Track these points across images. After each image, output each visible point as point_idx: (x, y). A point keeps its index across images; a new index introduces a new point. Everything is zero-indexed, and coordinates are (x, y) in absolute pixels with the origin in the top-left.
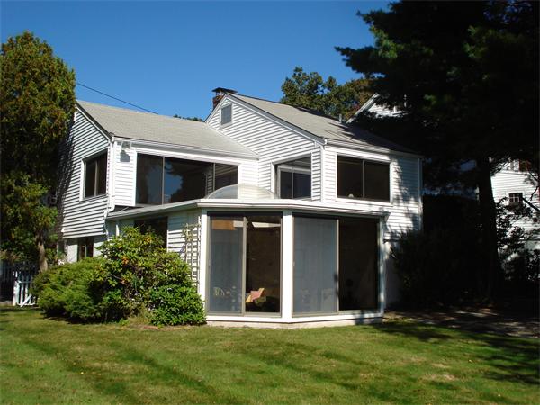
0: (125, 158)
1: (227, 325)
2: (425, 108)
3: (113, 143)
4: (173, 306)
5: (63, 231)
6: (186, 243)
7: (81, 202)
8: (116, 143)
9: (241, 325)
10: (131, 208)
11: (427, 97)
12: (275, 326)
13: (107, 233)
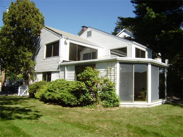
0: (66, 43)
1: (127, 106)
2: (161, 35)
3: (62, 38)
4: (112, 99)
5: (35, 69)
6: (107, 74)
7: (44, 59)
8: (63, 38)
9: (132, 106)
10: (67, 61)
11: (163, 31)
12: (145, 106)
13: (60, 70)
